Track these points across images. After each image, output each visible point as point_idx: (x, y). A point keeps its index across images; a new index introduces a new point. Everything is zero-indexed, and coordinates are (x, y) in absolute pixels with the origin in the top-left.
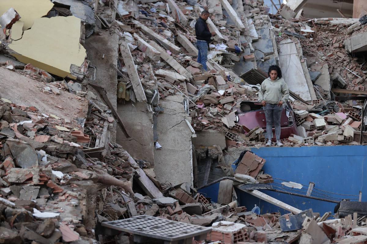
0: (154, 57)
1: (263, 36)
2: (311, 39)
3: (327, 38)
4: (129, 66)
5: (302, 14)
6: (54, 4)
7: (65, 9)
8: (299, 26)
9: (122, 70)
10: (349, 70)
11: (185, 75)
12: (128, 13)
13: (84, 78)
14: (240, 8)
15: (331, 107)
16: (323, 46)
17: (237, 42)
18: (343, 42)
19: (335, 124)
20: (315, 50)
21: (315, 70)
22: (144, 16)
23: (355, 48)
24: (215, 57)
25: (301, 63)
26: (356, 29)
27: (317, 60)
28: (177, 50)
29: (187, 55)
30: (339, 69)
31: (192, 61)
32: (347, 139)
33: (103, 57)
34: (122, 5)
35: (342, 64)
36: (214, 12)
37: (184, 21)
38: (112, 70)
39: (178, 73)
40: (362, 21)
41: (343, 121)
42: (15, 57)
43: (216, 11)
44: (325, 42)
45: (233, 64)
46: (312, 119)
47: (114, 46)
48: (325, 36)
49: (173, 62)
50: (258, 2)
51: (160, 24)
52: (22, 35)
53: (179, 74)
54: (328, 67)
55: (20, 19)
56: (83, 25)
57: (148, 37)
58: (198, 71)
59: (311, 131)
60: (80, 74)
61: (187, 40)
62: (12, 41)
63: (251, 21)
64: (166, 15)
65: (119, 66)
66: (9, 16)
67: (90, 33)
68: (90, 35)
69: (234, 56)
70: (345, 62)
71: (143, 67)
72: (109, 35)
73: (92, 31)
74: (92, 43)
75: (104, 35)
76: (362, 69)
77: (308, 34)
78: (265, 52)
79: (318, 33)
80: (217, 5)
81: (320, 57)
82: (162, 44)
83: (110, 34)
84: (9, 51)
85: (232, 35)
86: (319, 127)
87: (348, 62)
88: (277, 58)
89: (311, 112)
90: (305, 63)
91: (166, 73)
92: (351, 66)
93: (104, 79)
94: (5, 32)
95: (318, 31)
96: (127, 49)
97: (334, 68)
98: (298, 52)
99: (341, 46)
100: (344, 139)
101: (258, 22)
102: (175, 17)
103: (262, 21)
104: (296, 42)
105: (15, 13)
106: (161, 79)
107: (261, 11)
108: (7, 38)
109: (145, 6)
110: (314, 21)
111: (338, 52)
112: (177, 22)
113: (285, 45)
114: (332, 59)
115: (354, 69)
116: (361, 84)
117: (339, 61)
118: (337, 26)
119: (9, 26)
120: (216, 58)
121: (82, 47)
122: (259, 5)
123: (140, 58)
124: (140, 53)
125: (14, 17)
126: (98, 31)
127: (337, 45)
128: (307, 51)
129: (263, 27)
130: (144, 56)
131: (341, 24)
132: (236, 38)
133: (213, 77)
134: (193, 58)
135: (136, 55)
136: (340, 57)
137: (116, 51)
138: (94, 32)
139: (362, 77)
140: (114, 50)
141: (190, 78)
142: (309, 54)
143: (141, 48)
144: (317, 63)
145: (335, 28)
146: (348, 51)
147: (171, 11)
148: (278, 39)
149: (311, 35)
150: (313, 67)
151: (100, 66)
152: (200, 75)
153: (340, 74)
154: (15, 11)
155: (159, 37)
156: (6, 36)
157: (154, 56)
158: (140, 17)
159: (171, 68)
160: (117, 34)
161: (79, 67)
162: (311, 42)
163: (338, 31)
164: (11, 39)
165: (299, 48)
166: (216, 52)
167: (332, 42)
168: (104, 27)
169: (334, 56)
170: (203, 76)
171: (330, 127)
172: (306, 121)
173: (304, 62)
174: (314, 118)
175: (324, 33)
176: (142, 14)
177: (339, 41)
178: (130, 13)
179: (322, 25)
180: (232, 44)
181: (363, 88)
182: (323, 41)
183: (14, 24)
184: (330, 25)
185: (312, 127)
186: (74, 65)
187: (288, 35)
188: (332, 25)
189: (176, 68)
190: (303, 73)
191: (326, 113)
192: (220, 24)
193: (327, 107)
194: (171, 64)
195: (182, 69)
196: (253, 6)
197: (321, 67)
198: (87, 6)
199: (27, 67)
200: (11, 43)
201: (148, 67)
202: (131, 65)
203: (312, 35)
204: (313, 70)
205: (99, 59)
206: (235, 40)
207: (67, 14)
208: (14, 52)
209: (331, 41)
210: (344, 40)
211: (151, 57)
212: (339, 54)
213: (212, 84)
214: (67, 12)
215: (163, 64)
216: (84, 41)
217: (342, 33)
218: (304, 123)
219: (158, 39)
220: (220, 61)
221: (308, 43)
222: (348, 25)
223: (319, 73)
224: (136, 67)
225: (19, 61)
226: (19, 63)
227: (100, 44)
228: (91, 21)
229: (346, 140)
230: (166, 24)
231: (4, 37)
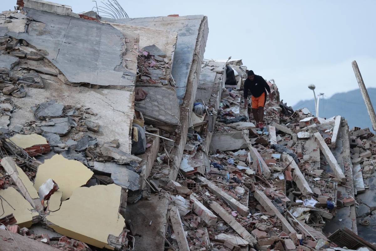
0: (210, 222)
1: (372, 185)
4: (178, 232)
6: (93, 173)
7: (106, 177)
9: (171, 237)
11: (249, 240)
12: (193, 169)
13: (122, 248)
14: (345, 152)
17: (333, 196)
22: (216, 170)
24: (302, 215)
28: (245, 210)
29: (264, 215)
31: (258, 223)
33: (150, 224)
34: (187, 160)
36: (310, 159)
37: (266, 174)
38: (159, 238)
39: (241, 237)
42: (52, 229)
43: (313, 158)
45: (324, 222)
47: (162, 212)
49: (236, 226)
50: (371, 143)
51: (232, 179)
52: (60, 205)
53: (243, 238)
55: (58, 190)
56: (126, 192)
57: (214, 195)
58: (264, 234)
60: (118, 244)
61: (264, 197)
62: (49, 213)
63: (359, 167)
64: (245, 166)
65: (169, 233)
66: (47, 187)
67: (138, 198)
68: (138, 200)
69: (326, 213)
71: (197, 233)
72: (159, 200)
73: (141, 196)
74: (139, 209)
75: (153, 200)
78: (371, 206)
80: (314, 150)
82: (229, 204)
83: (160, 198)
84: (46, 223)
85: (328, 188)
91: (227, 238)
93: (150, 247)
94: (43, 204)
96: (176, 215)
101: (367, 168)
102: (256, 169)
103: (371, 167)
105: (54, 183)
106: (219, 244)
107: (373, 154)
108: (45, 209)
109: (222, 156)
112: (259, 175)
119: (47, 197)
120: (302, 217)
121: (121, 216)
122: (373, 146)
123: (195, 223)
124: (195, 217)
125: (52, 188)
126: (146, 195)
129: (372, 175)
130: (199, 220)
132: (332, 190)
133: (281, 241)
134: (270, 218)
135: (190, 220)
137: (164, 217)
138: (142, 197)
140: (163, 216)
141: (254, 243)
143: (197, 211)
147: (252, 162)
151: (146, 233)
152: (266, 239)
154: (53, 182)
155: (227, 196)
156: (44, 207)
157: (210, 220)
158: (211, 171)
159: (234, 232)
160: (167, 199)
161: (117, 238)
164: (49, 210)
166: (303, 208)
168: (154, 192)
170: (269, 240)
176: (214, 167)
178: (196, 168)
180: (324, 199)
183: (52, 195)
186: (112, 236)
189: (239, 232)
192: (315, 174)
194: (234, 227)
195: (246, 233)
196: (366, 148)
198: (132, 171)
199: (61, 240)
200: (48, 214)
201: (202, 232)
202: (180, 232)
205: (146, 226)
206: (330, 193)
207: (108, 182)
208: (51, 224)
211: (207, 222)
213: (278, 250)
214: (108, 179)
215: (225, 227)
216: (125, 210)
219: (225, 198)
220: (307, 220)
224: (186, 233)
225: (57, 233)
226: (57, 234)
227: (148, 210)
228: (135, 187)
230: (240, 178)
231: (42, 209)
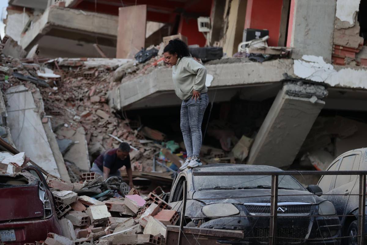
2: (55, 88)
3: (79, 87)
5: (37, 52)
8: (34, 69)
10: (116, 138)
15: (115, 186)
16: (73, 101)
18: (106, 94)
19: (124, 216)
20: (61, 105)
21: (64, 137)
23: (126, 103)
25: (43, 123)
26: (129, 70)
27: (66, 121)
30: (100, 137)
32: (155, 241)
35: (105, 129)
40: (140, 57)
41: (141, 210)
44: (76, 94)
46: (84, 208)
48: (76, 85)
54: (84, 132)
59: (82, 227)
70: (110, 126)
76: (138, 137)
77: (50, 80)
79: (65, 80)
81: (71, 117)
86: (98, 221)
87: (115, 126)
88: (4, 113)
89: (80, 194)
90: (49, 124)
92: (120, 133)
95: (65, 77)
97: (92, 135)
98: (37, 106)
99: (103, 100)
100: (151, 240)
104: (33, 90)
110: (58, 62)
111: (98, 109)
113: (15, 95)
114: (89, 120)
115: (125, 136)
116: (137, 160)
117: (100, 124)
118: (95, 69)
127: (96, 98)
128: (50, 108)
131: (102, 66)
136: (102, 118)
139: (138, 149)
142: (53, 111)
144: (66, 125)
145: (92, 72)
146: (114, 108)
148: (4, 85)
149: (55, 82)
150: (60, 132)
153: (103, 145)
162: (55, 93)
163: (98, 77)
165: (38, 100)
167: (89, 94)
169: (91, 117)
171: (117, 221)
172: (72, 210)
173: (47, 123)
174: (87, 205)
175: (74, 80)
177: (99, 93)
179: (70, 69)
181: (141, 168)
182: (74, 92)
184: (84, 68)
185: (84, 220)
187: (20, 79)
188: (87, 68)
190: (46, 140)
191: (108, 197)
193: (108, 186)
197: (74, 132)
203: (57, 82)
204: (61, 137)
209: (87, 92)
210: (107, 91)
212: (100, 113)
217: (105, 81)
218: (70, 214)
221: (51, 95)
222: (113, 68)
223: (71, 142)
229: (152, 242)
